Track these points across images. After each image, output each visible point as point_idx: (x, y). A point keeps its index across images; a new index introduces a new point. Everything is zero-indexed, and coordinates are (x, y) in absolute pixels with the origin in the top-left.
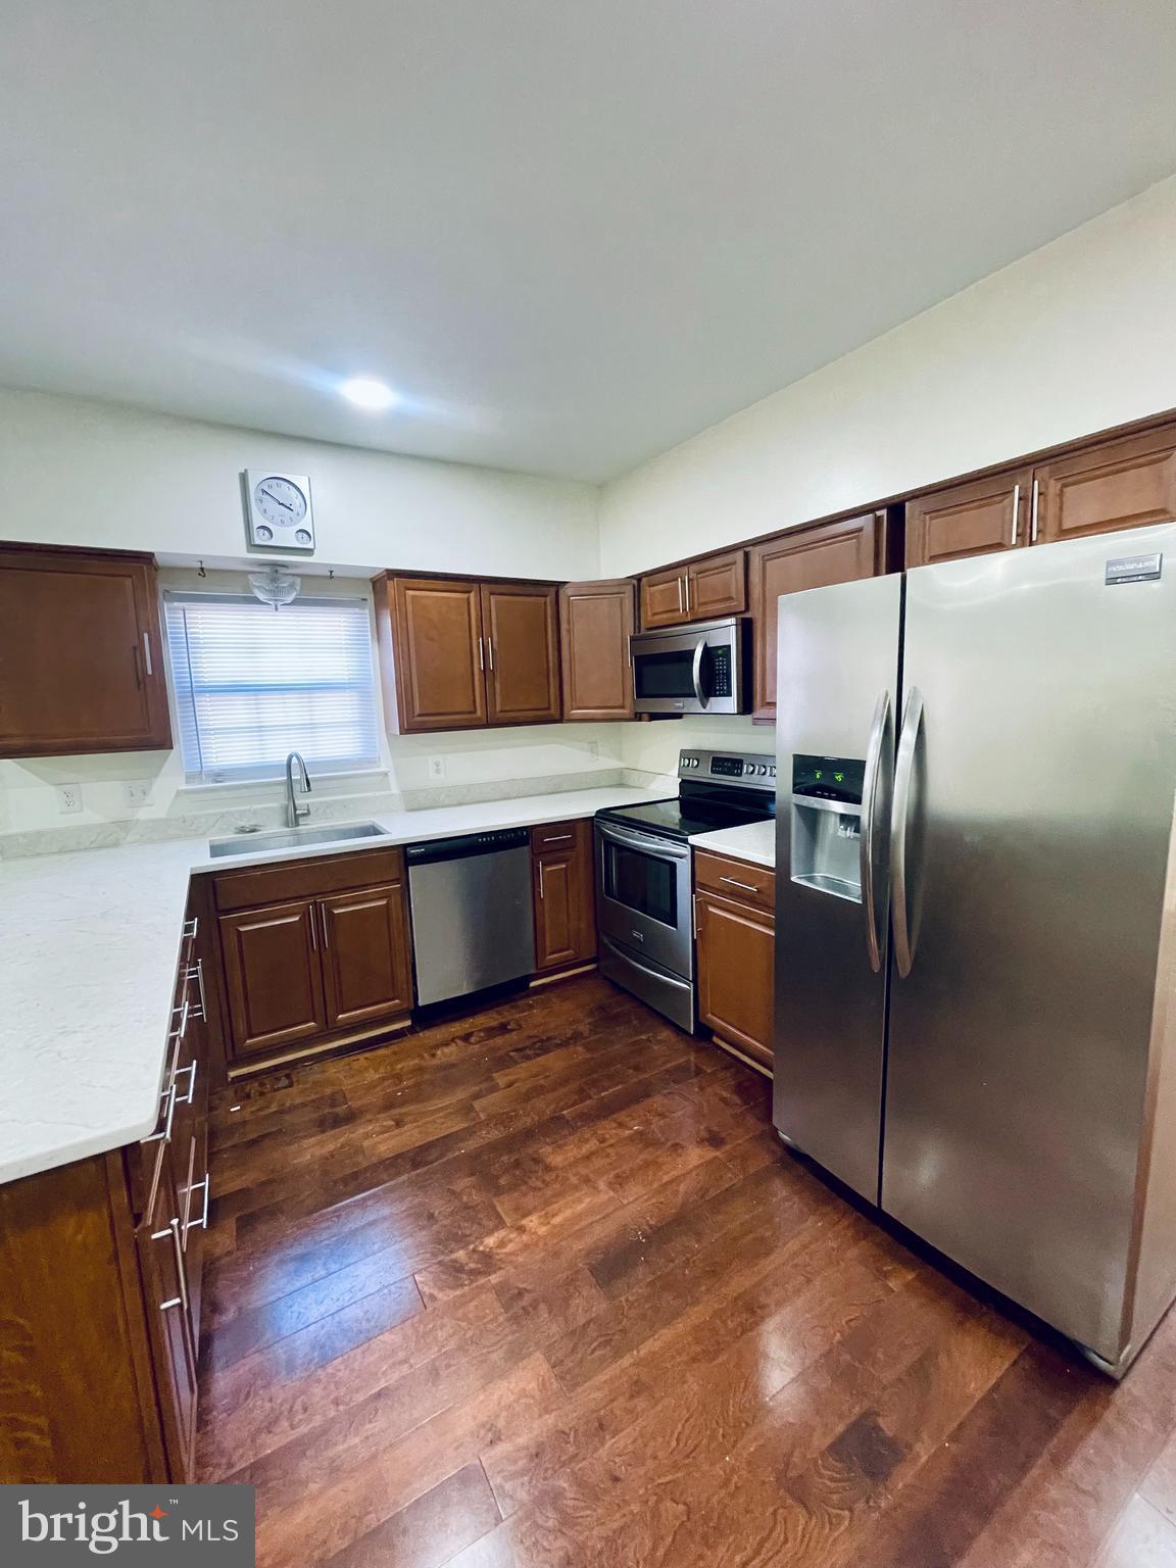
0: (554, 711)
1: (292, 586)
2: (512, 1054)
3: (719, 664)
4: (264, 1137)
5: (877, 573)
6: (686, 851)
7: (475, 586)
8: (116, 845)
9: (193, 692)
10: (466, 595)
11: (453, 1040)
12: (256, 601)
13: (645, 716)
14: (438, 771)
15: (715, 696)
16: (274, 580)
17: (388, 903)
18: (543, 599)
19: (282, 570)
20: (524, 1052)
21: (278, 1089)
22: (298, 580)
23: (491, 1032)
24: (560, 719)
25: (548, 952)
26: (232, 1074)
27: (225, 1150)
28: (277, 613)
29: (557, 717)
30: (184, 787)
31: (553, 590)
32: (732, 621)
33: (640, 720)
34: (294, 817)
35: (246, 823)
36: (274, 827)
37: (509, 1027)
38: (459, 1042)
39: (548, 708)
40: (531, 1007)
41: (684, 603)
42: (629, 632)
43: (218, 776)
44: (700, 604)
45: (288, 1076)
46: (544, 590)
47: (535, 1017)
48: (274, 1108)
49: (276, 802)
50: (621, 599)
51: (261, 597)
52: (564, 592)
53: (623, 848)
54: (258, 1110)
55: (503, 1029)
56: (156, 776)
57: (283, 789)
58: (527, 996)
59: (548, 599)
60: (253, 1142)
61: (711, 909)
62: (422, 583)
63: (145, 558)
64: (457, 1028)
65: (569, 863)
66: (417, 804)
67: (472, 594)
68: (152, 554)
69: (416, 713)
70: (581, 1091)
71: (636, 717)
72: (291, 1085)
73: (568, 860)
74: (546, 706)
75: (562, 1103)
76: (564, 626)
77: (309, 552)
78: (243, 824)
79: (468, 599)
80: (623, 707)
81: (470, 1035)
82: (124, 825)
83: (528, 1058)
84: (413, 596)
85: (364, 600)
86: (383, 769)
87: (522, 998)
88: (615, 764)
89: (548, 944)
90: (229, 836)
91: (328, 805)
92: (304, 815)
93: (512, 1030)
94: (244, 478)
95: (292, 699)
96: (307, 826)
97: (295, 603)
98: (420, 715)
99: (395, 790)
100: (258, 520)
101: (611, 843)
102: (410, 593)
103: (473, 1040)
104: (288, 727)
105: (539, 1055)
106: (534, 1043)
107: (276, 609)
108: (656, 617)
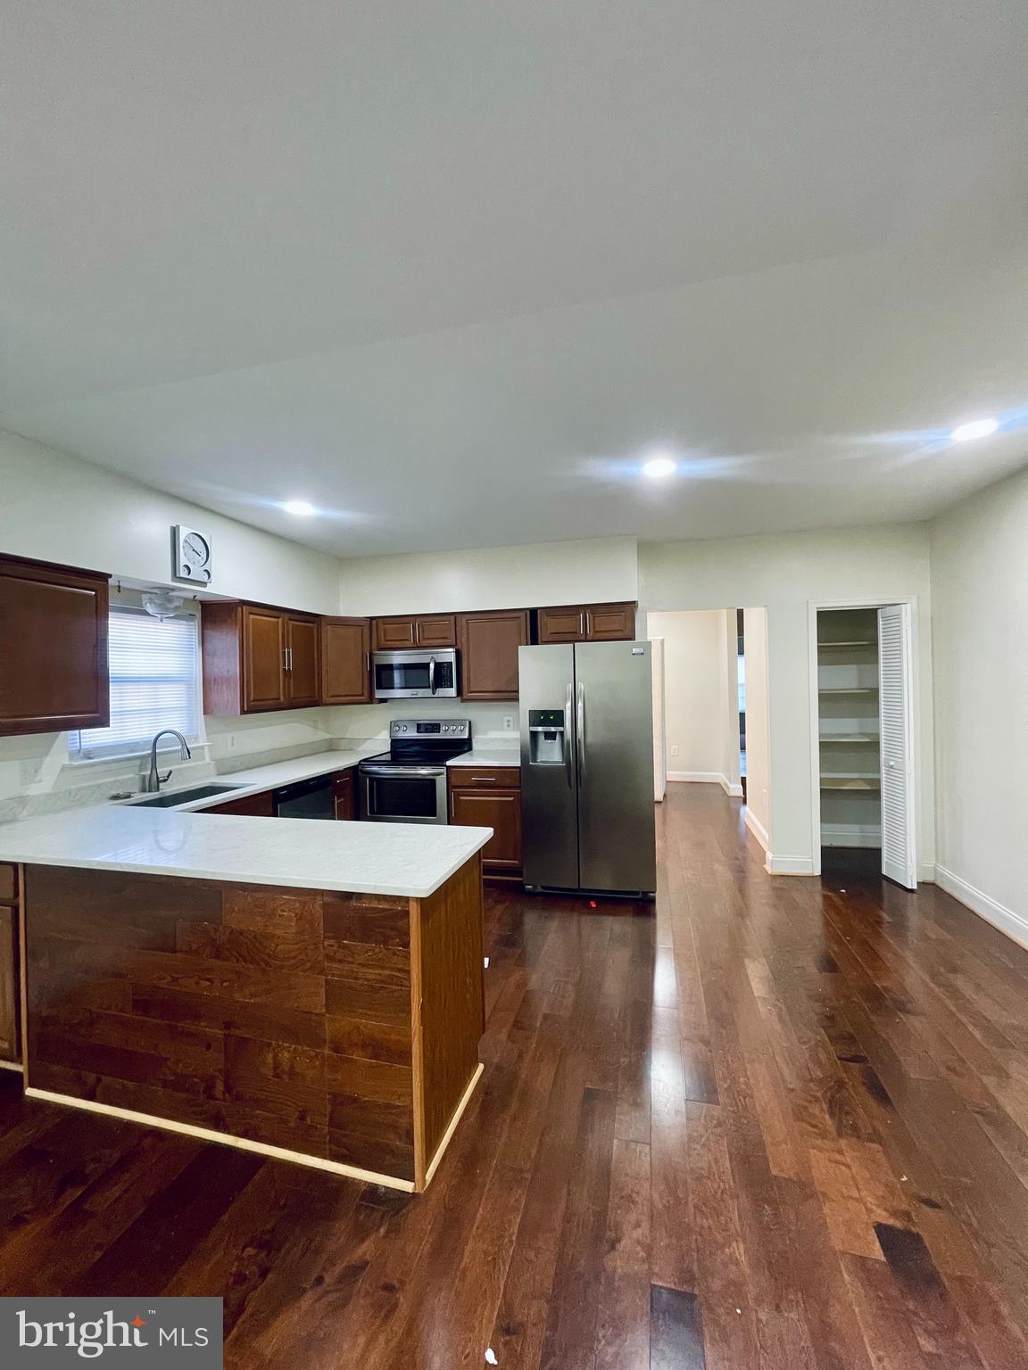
0: (315, 699)
3: (445, 672)
6: (444, 770)
7: (282, 614)
10: (277, 619)
12: (146, 613)
15: (442, 687)
18: (313, 624)
24: (319, 704)
28: (161, 624)
29: (318, 702)
30: (67, 764)
31: (319, 620)
32: (451, 650)
34: (156, 784)
39: (315, 696)
41: (414, 637)
42: (368, 649)
43: (88, 755)
44: (424, 639)
46: (314, 619)
49: (135, 773)
50: (362, 630)
51: (149, 609)
52: (323, 622)
56: (46, 755)
57: (140, 762)
59: (315, 625)
61: (462, 798)
62: (258, 610)
65: (346, 797)
67: (280, 619)
69: (252, 700)
74: (314, 694)
76: (323, 643)
77: (204, 584)
79: (277, 622)
80: (362, 695)
84: (253, 620)
86: (201, 744)
88: (328, 736)
94: (175, 532)
95: (144, 687)
98: (254, 701)
99: (208, 759)
100: (183, 560)
102: (252, 616)
104: (140, 712)
107: (162, 621)
108: (389, 643)
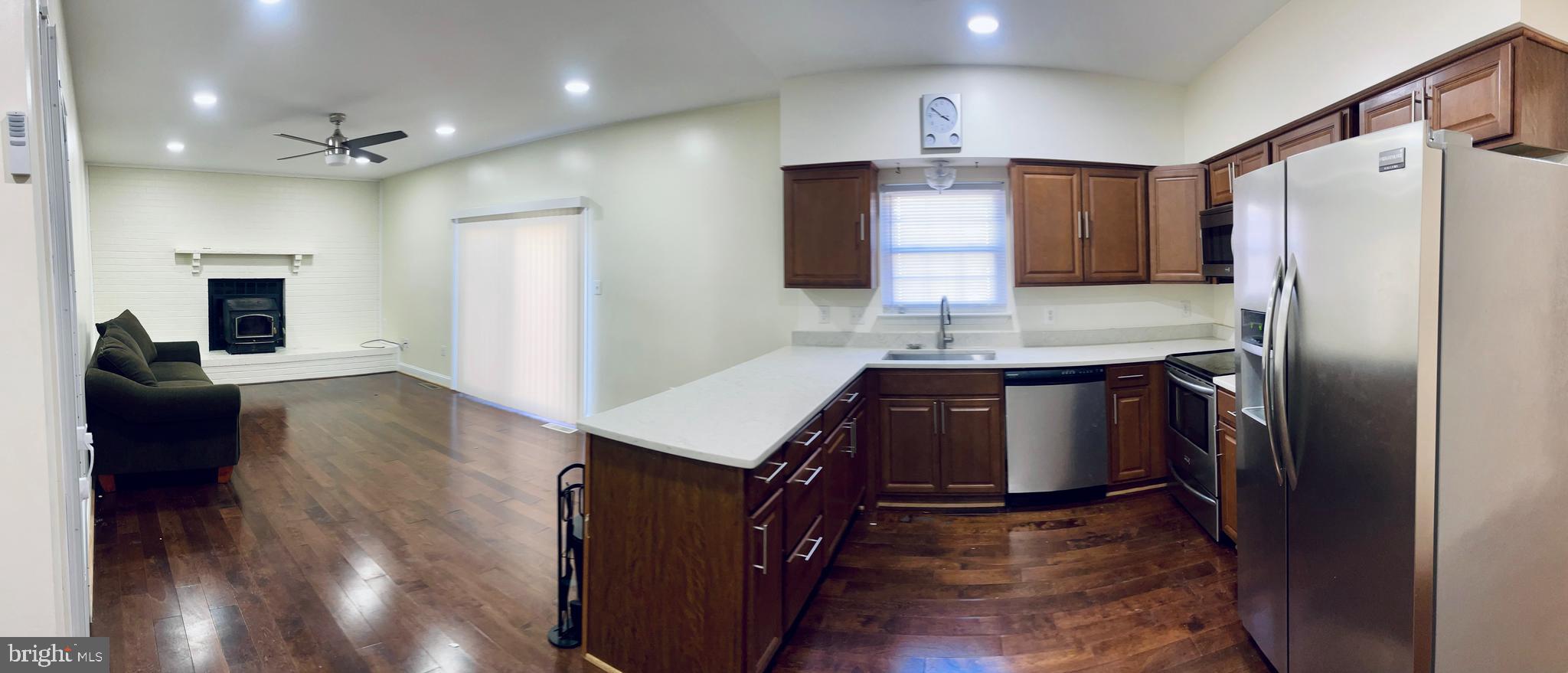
0: (1141, 273)
1: (950, 174)
2: (1068, 542)
4: (881, 545)
5: (1343, 137)
6: (1213, 390)
7: (1077, 170)
8: (842, 346)
9: (892, 251)
10: (1069, 177)
11: (1029, 524)
13: (1215, 279)
14: (1050, 318)
16: (939, 172)
17: (990, 410)
18: (1134, 180)
19: (945, 164)
20: (1078, 543)
21: (902, 522)
22: (954, 171)
23: (1060, 524)
24: (1147, 280)
25: (1121, 469)
26: (881, 504)
27: (857, 544)
28: (942, 196)
29: (1144, 278)
30: (882, 314)
31: (1142, 173)
33: (1211, 283)
34: (944, 342)
35: (914, 343)
36: (931, 348)
37: (1076, 523)
38: (1033, 526)
39: (1137, 271)
40: (1101, 511)
42: (1202, 207)
43: (902, 308)
45: (911, 516)
46: (1135, 173)
47: (1097, 519)
48: (894, 532)
49: (934, 331)
50: (1196, 181)
51: (931, 185)
52: (1152, 175)
53: (1185, 389)
54: (886, 529)
55: (1071, 524)
56: (867, 305)
57: (938, 322)
58: (1102, 503)
59: (1139, 179)
60: (873, 546)
62: (1036, 168)
63: (866, 165)
64: (1037, 516)
65: (1142, 398)
66: (1032, 341)
67: (1075, 176)
68: (870, 162)
69: (1028, 271)
70: (1108, 577)
71: (1207, 279)
72: (910, 522)
73: (1141, 396)
74: (1135, 269)
75: (1088, 584)
76: (1152, 203)
77: (958, 149)
78: (912, 343)
79: (1071, 180)
80: (1196, 272)
81: (1043, 523)
82: (848, 334)
83: (1079, 547)
84: (1030, 179)
85: (1003, 183)
86: (1009, 313)
87: (1096, 504)
89: (1121, 462)
90: (902, 349)
91: (966, 336)
92: (950, 341)
93: (1078, 526)
96: (951, 349)
97: (953, 187)
98: (1030, 273)
99: (1017, 330)
100: (928, 130)
101: (1174, 384)
102: (1027, 176)
103: (1043, 527)
104: (943, 278)
105: (1088, 547)
106: (1090, 537)
107: (941, 193)
108: (1219, 196)
